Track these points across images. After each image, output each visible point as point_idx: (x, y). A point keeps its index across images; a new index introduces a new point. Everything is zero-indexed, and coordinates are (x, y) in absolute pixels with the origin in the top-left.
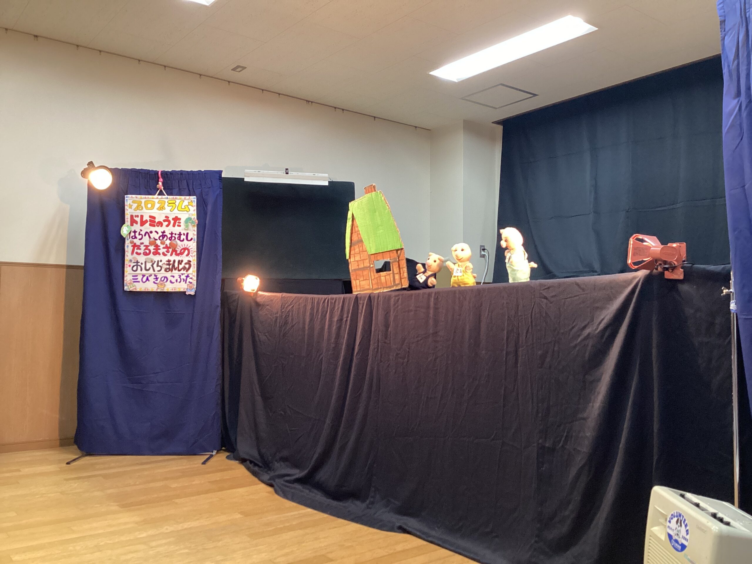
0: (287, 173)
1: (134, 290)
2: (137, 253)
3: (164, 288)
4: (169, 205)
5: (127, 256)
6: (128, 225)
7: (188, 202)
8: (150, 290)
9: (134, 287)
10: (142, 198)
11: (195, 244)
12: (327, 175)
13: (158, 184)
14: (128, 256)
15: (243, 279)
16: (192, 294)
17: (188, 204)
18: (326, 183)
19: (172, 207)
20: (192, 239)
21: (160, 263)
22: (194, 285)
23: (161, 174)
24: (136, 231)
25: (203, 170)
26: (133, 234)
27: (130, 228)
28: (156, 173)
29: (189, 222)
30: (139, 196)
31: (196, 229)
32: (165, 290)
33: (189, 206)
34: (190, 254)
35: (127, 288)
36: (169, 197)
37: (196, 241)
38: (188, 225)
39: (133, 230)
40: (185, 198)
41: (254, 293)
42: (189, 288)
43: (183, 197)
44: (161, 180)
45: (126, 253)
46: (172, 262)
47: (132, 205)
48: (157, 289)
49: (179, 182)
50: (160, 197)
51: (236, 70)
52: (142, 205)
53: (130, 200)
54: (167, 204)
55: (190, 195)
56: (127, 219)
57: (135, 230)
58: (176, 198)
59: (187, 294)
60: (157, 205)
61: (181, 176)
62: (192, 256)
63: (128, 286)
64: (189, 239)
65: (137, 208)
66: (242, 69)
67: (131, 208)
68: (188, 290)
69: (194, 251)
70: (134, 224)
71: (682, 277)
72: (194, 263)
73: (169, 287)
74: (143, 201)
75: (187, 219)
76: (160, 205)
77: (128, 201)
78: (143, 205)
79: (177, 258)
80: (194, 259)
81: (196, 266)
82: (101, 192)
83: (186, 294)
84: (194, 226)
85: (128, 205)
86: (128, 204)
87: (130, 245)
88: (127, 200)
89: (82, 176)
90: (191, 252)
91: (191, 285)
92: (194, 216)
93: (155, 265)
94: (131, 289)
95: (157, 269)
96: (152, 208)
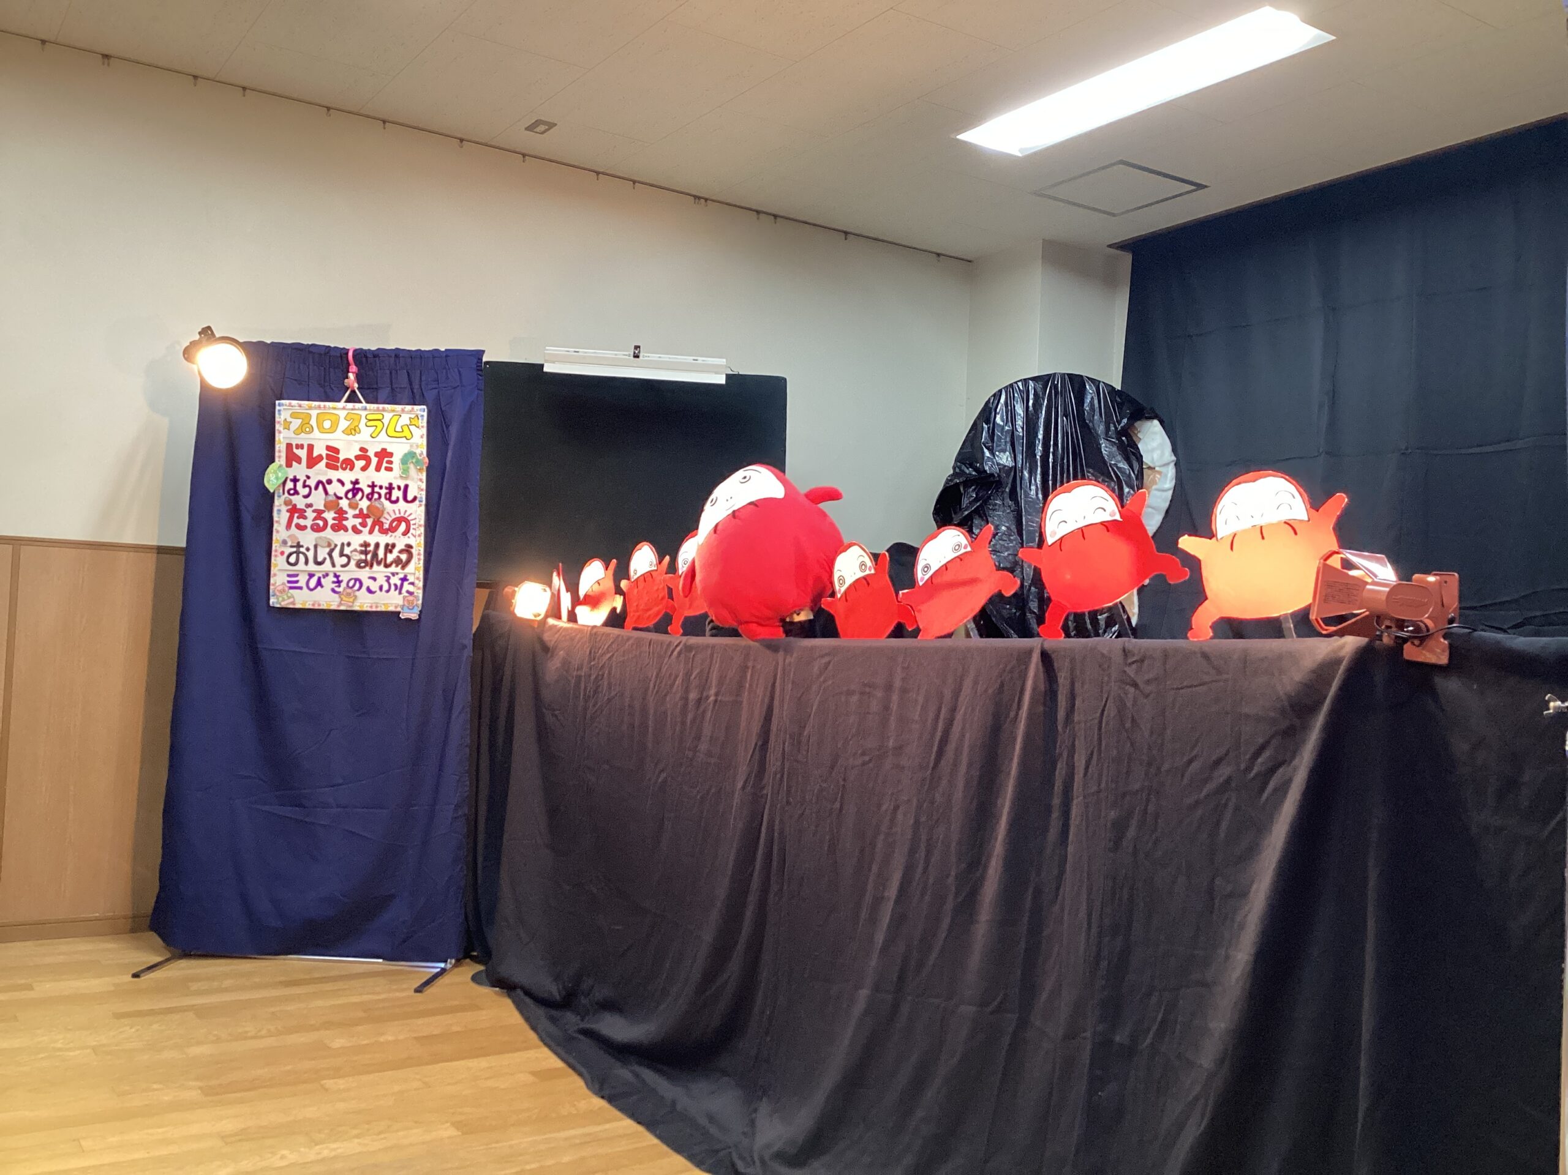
0: (636, 356)
1: (291, 606)
2: (299, 527)
3: (353, 603)
4: (369, 424)
5: (278, 532)
6: (280, 466)
7: (410, 418)
8: (325, 607)
9: (291, 600)
10: (311, 407)
11: (423, 508)
12: (724, 360)
13: (347, 377)
14: (280, 532)
15: (516, 589)
16: (413, 619)
17: (408, 422)
18: (721, 380)
19: (375, 428)
20: (415, 499)
21: (346, 547)
22: (417, 598)
23: (354, 356)
24: (298, 477)
25: (443, 349)
26: (289, 485)
27: (286, 473)
28: (345, 352)
29: (410, 461)
30: (305, 403)
31: (424, 476)
32: (357, 608)
33: (410, 427)
34: (412, 531)
35: (275, 600)
36: (369, 406)
37: (424, 503)
38: (408, 468)
39: (291, 477)
40: (403, 410)
41: (539, 622)
42: (406, 603)
43: (398, 408)
44: (353, 368)
45: (275, 526)
46: (371, 548)
47: (291, 422)
48: (339, 606)
49: (391, 373)
50: (350, 405)
51: (535, 130)
52: (310, 423)
53: (287, 411)
54: (364, 421)
55: (415, 404)
56: (280, 451)
57: (295, 477)
58: (384, 410)
59: (403, 618)
60: (344, 424)
61: (395, 361)
62: (415, 536)
63: (277, 596)
64: (410, 498)
65: (301, 429)
66: (547, 127)
67: (287, 427)
68: (405, 608)
69: (420, 526)
70: (294, 463)
71: (1444, 660)
72: (420, 550)
73: (363, 602)
74: (314, 413)
75: (405, 455)
76: (350, 423)
77: (282, 413)
78: (313, 422)
79: (384, 540)
80: (420, 542)
81: (422, 557)
82: (226, 394)
83: (400, 618)
84: (420, 469)
85: (282, 423)
86: (283, 418)
87: (284, 508)
88: (279, 411)
89: (186, 359)
90: (412, 527)
91: (411, 598)
92: (422, 450)
93: (336, 554)
94: (284, 604)
95: (340, 561)
96: (333, 430)
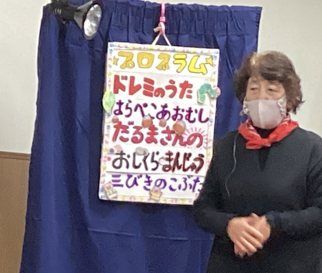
1: (115, 200)
2: (122, 139)
3: (160, 197)
6: (111, 92)
7: (207, 58)
8: (139, 201)
9: (114, 195)
10: (134, 48)
11: (214, 127)
13: (158, 25)
14: (108, 143)
19: (180, 65)
20: (207, 120)
23: (165, 9)
24: (122, 102)
26: (116, 107)
27: (115, 97)
28: (158, 6)
30: (130, 45)
31: (214, 102)
32: (162, 201)
34: (204, 144)
35: (104, 195)
36: (177, 48)
37: (213, 122)
38: (204, 96)
39: (117, 101)
40: (201, 52)
43: (198, 50)
44: (163, 19)
45: (105, 138)
46: (174, 157)
47: (119, 59)
48: (149, 200)
52: (133, 60)
54: (172, 59)
55: (210, 47)
56: (110, 81)
57: (120, 101)
58: (188, 52)
60: (157, 62)
62: (206, 148)
63: (105, 191)
64: (203, 119)
69: (210, 140)
70: (120, 91)
72: (209, 159)
74: (136, 53)
76: (161, 60)
77: (112, 52)
78: (135, 60)
79: (183, 150)
80: (210, 152)
84: (212, 98)
85: (112, 59)
86: (112, 56)
87: (112, 125)
92: (214, 83)
93: (148, 160)
94: (109, 198)
95: (151, 166)
96: (149, 66)
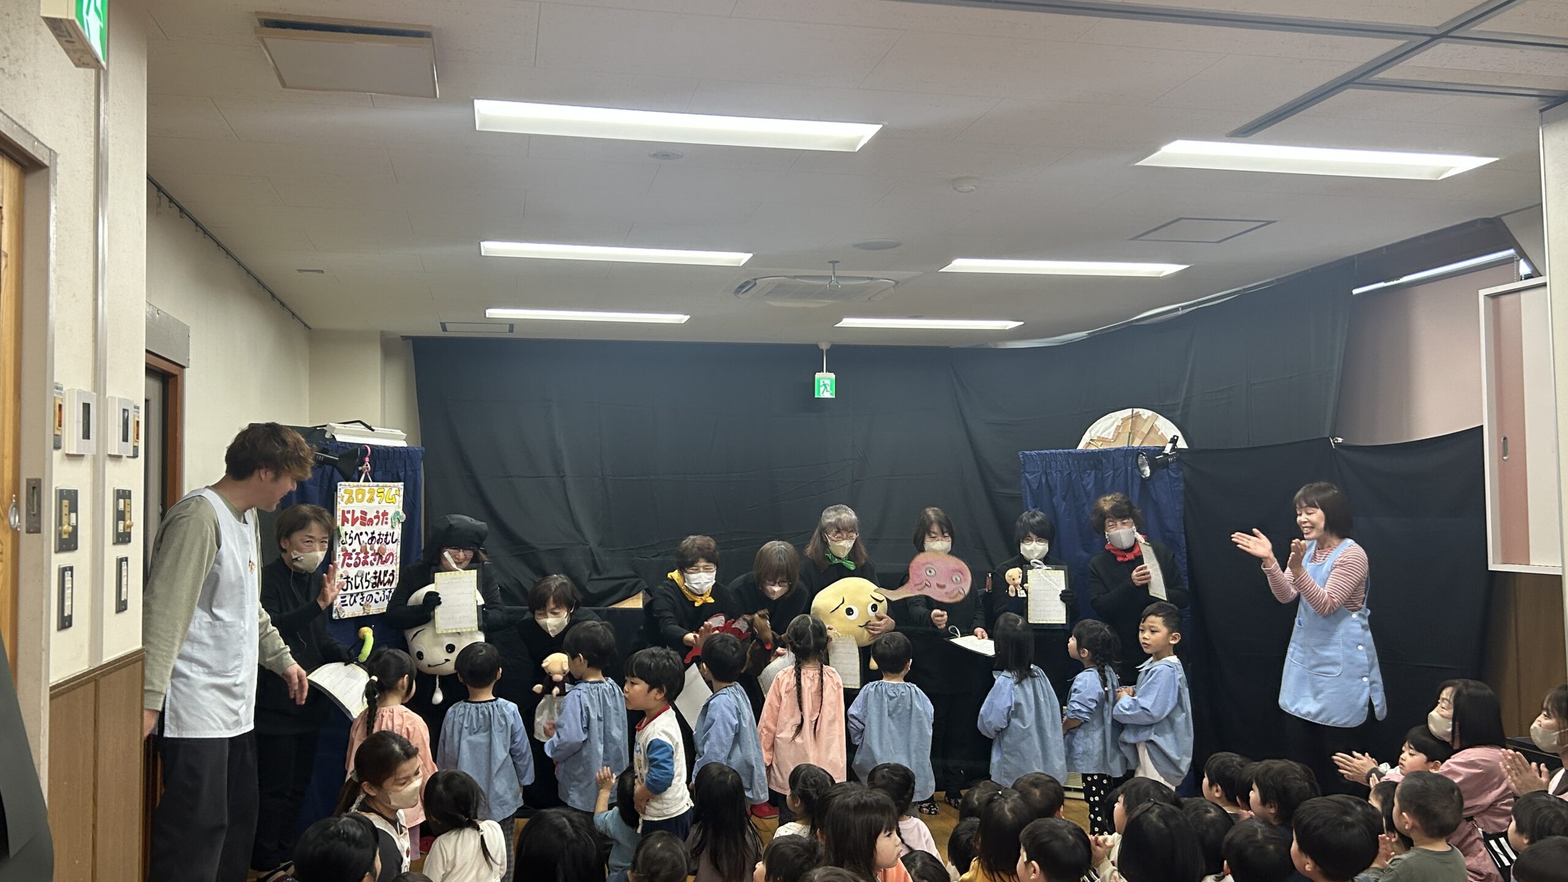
1: (342, 618)
2: (349, 565)
3: (369, 610)
4: (379, 495)
8: (357, 615)
9: (343, 613)
10: (354, 486)
11: (399, 546)
17: (395, 493)
19: (381, 497)
21: (367, 575)
26: (343, 537)
29: (395, 517)
30: (351, 483)
31: (401, 526)
32: (371, 614)
33: (396, 496)
34: (395, 561)
36: (375, 484)
37: (400, 542)
38: (395, 522)
43: (391, 484)
44: (367, 459)
46: (378, 575)
47: (345, 497)
48: (364, 614)
49: (383, 462)
50: (366, 484)
54: (376, 493)
55: (397, 481)
57: (346, 532)
58: (386, 486)
60: (367, 496)
61: (386, 454)
64: (394, 540)
65: (348, 501)
67: (343, 500)
69: (398, 557)
70: (346, 523)
73: (373, 609)
74: (354, 489)
75: (395, 514)
76: (370, 495)
78: (354, 495)
79: (383, 568)
85: (341, 497)
86: (340, 494)
87: (341, 553)
88: (341, 489)
90: (395, 558)
93: (364, 580)
95: (365, 584)
96: (362, 501)
